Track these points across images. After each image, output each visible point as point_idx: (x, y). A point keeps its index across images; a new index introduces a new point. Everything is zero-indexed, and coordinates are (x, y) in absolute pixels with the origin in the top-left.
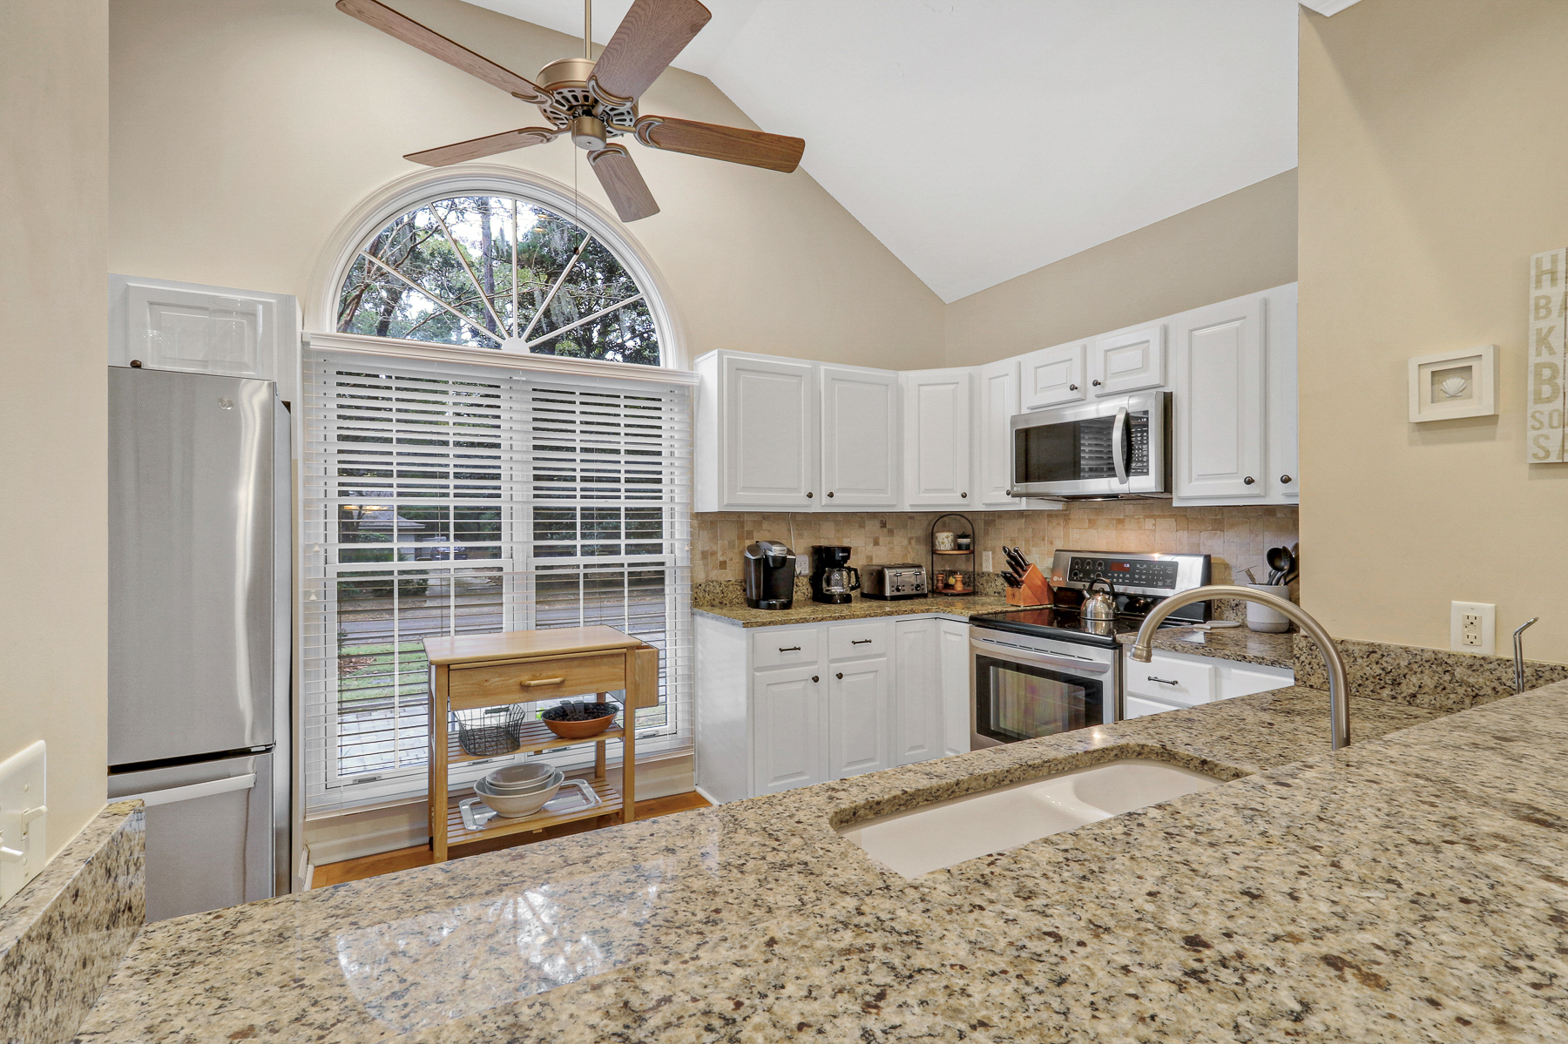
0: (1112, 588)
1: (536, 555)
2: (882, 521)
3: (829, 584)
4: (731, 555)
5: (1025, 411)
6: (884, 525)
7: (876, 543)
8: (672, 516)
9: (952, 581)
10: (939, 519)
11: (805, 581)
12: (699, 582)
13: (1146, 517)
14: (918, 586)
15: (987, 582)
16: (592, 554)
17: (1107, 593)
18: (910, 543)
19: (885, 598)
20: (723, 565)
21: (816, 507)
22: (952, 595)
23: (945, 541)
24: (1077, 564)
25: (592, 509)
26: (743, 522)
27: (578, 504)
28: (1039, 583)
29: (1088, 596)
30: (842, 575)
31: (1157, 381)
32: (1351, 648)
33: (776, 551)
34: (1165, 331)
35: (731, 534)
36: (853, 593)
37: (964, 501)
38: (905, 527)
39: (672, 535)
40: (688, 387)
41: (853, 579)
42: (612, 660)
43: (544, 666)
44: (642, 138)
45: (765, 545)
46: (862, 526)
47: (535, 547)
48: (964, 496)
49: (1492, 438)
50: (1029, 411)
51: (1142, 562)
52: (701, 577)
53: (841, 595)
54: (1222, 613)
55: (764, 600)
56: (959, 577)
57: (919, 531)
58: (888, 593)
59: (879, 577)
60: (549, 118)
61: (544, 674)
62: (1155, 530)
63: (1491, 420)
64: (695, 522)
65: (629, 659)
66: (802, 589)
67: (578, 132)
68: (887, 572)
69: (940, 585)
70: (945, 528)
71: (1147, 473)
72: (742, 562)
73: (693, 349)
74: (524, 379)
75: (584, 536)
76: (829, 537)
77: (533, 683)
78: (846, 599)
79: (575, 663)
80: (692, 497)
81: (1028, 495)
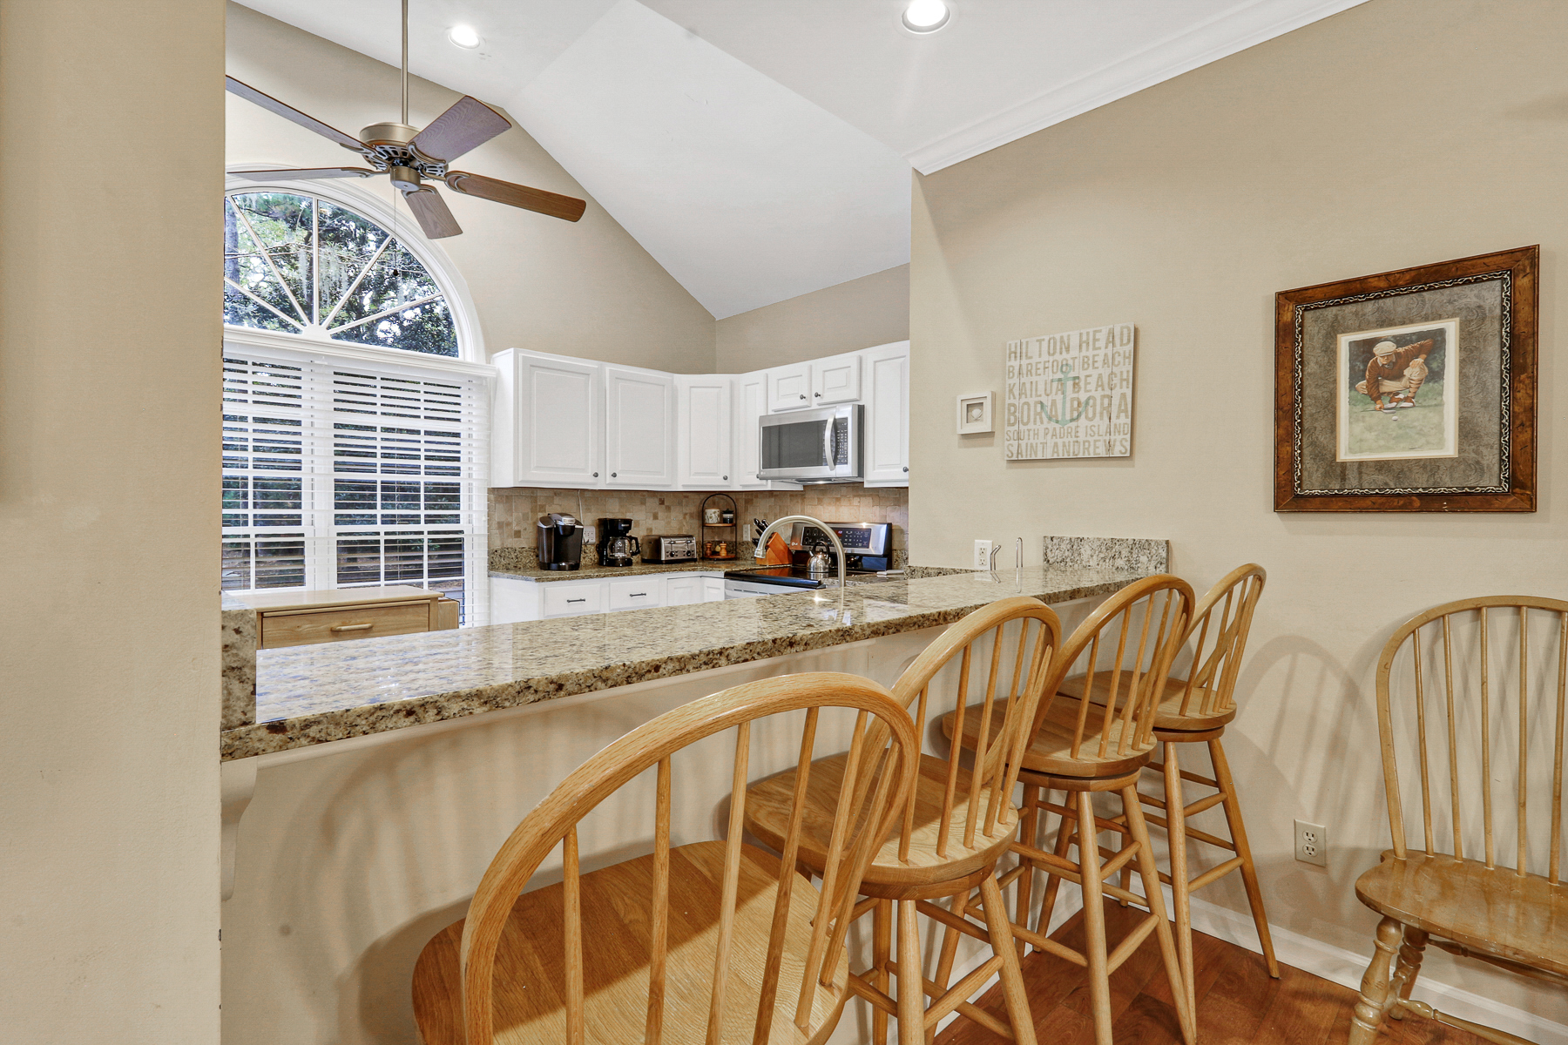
0: (828, 549)
1: (337, 523)
2: (660, 499)
3: (612, 550)
4: (525, 525)
5: (770, 413)
6: (662, 502)
7: (655, 517)
8: (470, 490)
9: (718, 548)
10: (710, 497)
11: (593, 548)
12: (495, 549)
13: (855, 496)
14: (689, 552)
15: (747, 549)
16: (393, 522)
17: (825, 553)
18: (685, 518)
19: (660, 562)
20: (518, 534)
21: (601, 484)
22: (718, 560)
23: (713, 515)
24: (808, 532)
25: (393, 483)
26: (536, 497)
27: (379, 477)
28: (782, 548)
29: (812, 555)
30: (624, 543)
31: (854, 396)
32: (930, 571)
33: (566, 521)
34: (861, 360)
35: (523, 507)
36: (635, 559)
37: (725, 483)
38: (680, 504)
39: (470, 507)
40: (486, 378)
41: (634, 548)
42: (416, 609)
43: (353, 614)
44: (451, 185)
45: (555, 517)
46: (643, 503)
47: (336, 516)
48: (725, 478)
49: (991, 445)
50: (773, 413)
51: (849, 529)
52: (497, 545)
53: (623, 559)
54: (898, 565)
55: (554, 562)
56: (723, 545)
57: (692, 508)
58: (663, 558)
59: (656, 544)
60: (369, 162)
61: (353, 621)
62: (859, 506)
63: (991, 434)
64: (492, 496)
65: (432, 608)
66: (589, 555)
67: (396, 178)
68: (663, 540)
69: (708, 552)
70: (714, 505)
71: (847, 463)
72: (535, 532)
73: (492, 346)
74: (326, 363)
75: (383, 507)
76: (614, 511)
77: (343, 628)
78: (628, 563)
79: (383, 612)
80: (489, 474)
81: (772, 479)
